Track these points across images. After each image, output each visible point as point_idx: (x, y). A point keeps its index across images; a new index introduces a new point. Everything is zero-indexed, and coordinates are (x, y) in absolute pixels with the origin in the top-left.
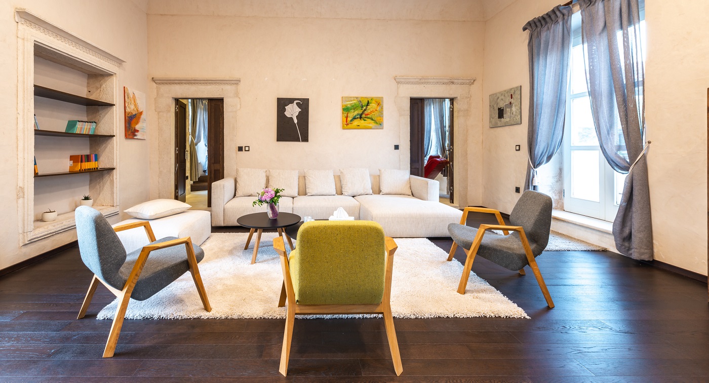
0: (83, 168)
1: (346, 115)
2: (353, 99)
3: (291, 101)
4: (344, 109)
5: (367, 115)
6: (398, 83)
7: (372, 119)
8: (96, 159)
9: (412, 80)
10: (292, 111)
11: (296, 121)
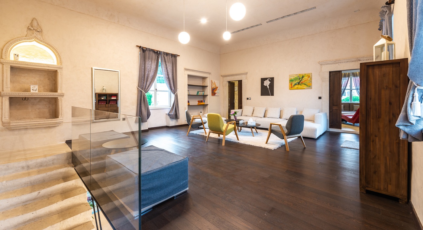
0: (201, 104)
1: (291, 83)
2: (294, 75)
3: (266, 79)
4: (290, 81)
5: (303, 82)
6: (321, 65)
7: (305, 84)
8: (204, 102)
9: (330, 63)
10: (267, 83)
11: (268, 87)
